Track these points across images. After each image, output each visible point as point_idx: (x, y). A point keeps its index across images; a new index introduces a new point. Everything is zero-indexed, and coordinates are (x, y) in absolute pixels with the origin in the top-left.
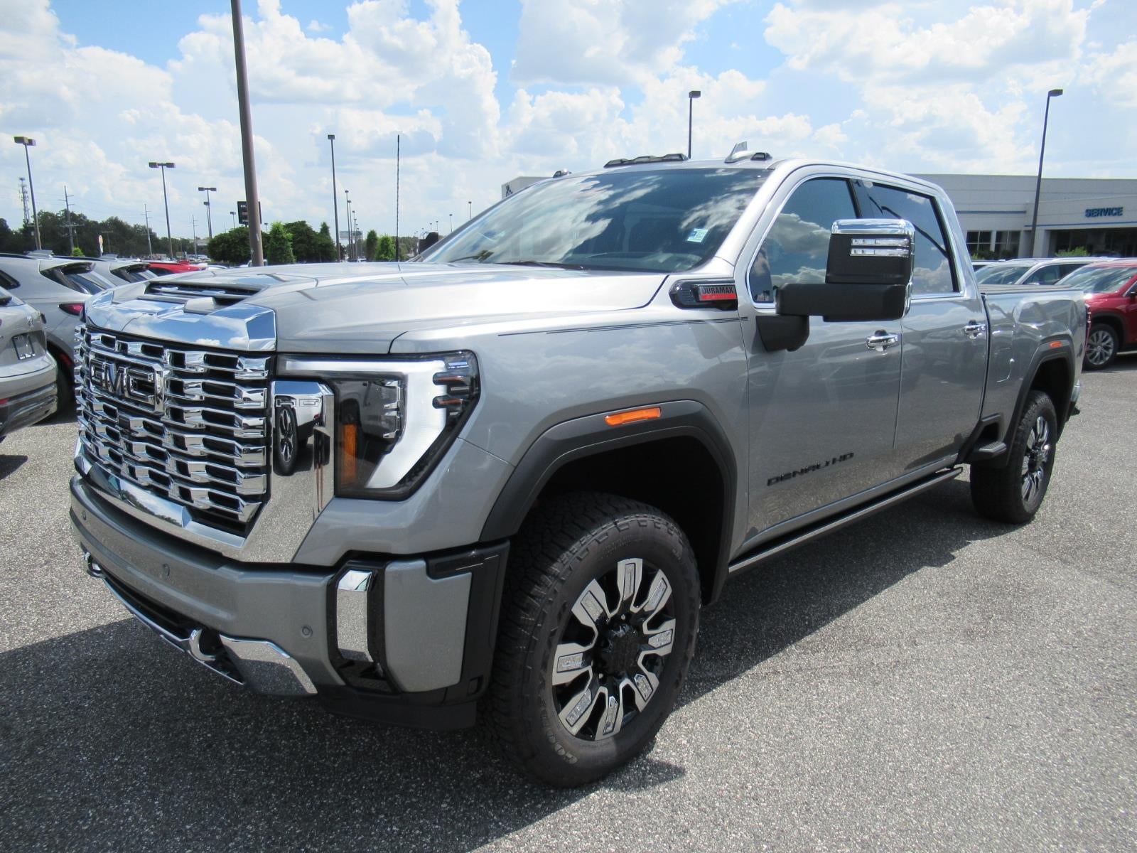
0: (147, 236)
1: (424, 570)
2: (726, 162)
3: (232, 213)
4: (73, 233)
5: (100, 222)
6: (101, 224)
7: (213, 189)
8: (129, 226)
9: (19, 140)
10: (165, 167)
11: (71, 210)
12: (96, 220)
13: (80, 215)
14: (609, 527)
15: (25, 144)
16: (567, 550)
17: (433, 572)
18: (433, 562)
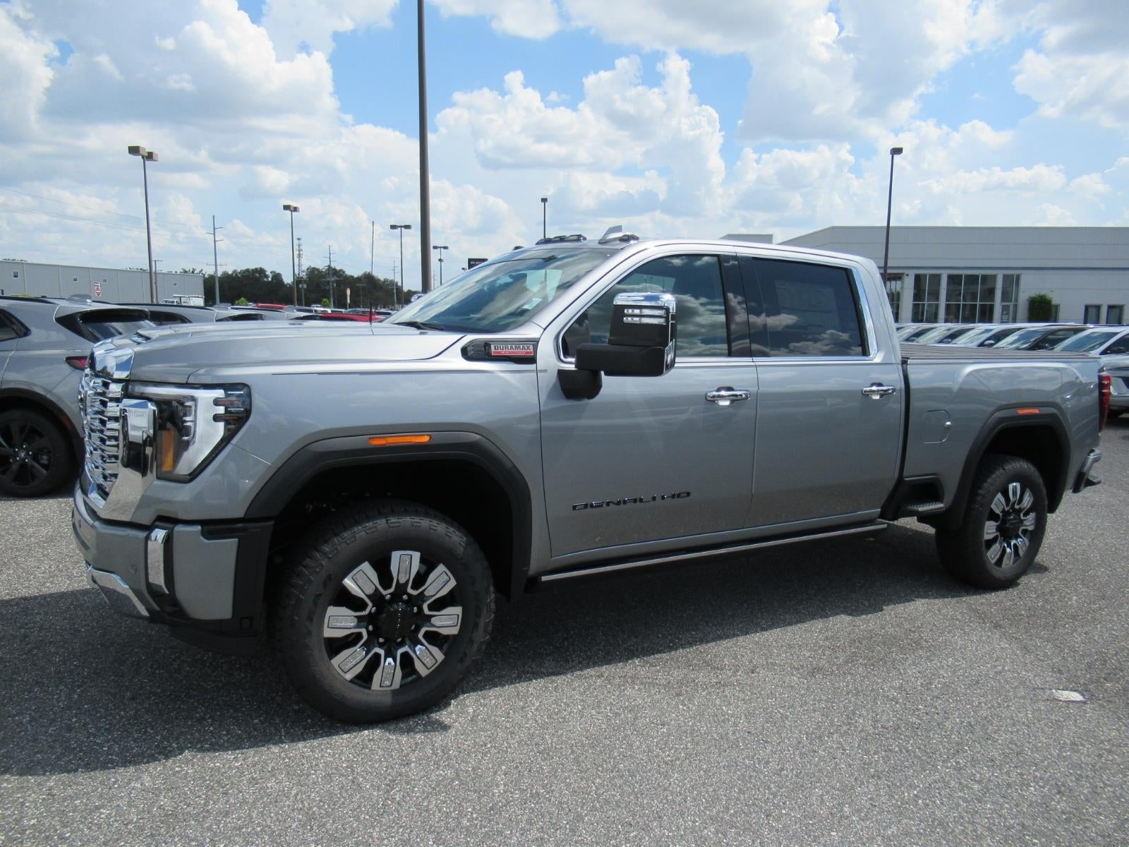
0: (393, 289)
1: (200, 532)
2: (599, 243)
3: (463, 269)
4: (333, 285)
5: (356, 276)
6: (357, 278)
7: (446, 248)
8: (379, 280)
9: (286, 207)
10: (403, 229)
11: (333, 265)
12: (352, 275)
13: (340, 270)
14: (381, 523)
15: (291, 211)
16: (338, 535)
17: (208, 534)
18: (207, 528)
